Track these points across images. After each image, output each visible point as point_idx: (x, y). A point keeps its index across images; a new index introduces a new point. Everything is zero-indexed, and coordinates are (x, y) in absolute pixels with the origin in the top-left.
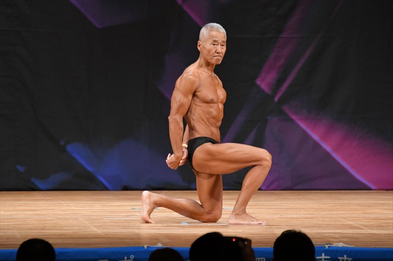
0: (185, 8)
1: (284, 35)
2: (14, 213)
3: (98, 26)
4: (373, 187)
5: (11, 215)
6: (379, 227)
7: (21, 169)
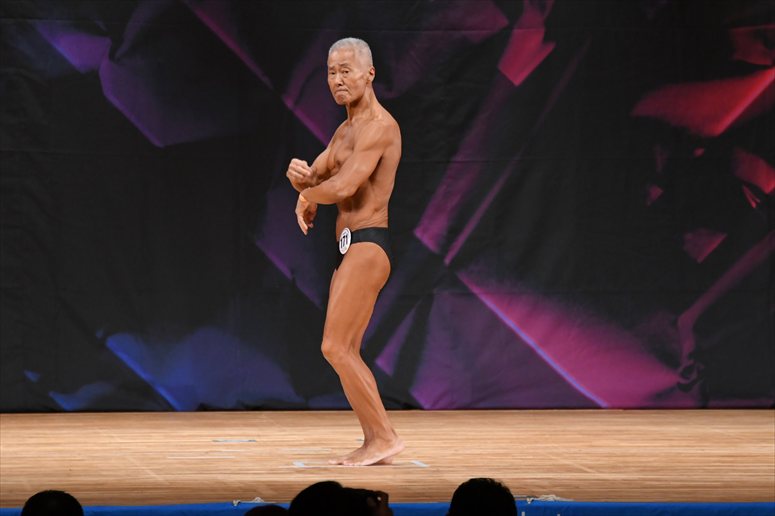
0: (299, 114)
1: (459, 158)
2: (21, 448)
3: (157, 143)
4: (603, 404)
5: (16, 453)
6: (614, 468)
7: (32, 376)
